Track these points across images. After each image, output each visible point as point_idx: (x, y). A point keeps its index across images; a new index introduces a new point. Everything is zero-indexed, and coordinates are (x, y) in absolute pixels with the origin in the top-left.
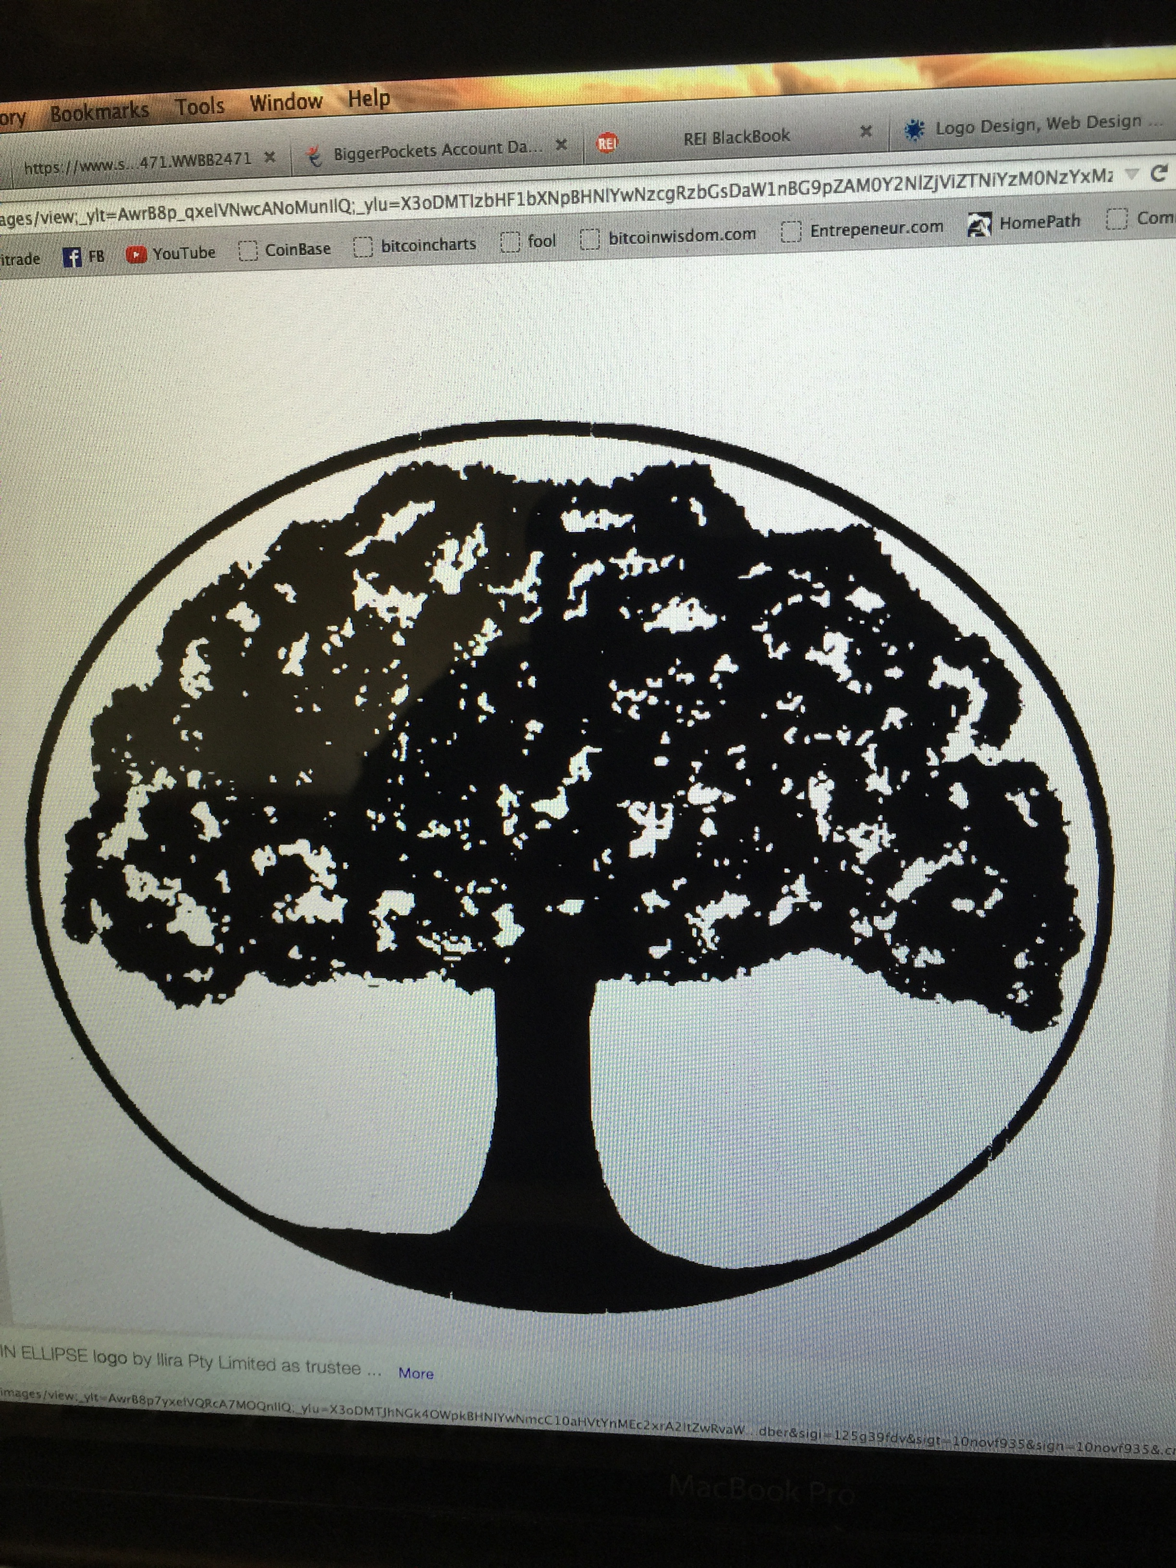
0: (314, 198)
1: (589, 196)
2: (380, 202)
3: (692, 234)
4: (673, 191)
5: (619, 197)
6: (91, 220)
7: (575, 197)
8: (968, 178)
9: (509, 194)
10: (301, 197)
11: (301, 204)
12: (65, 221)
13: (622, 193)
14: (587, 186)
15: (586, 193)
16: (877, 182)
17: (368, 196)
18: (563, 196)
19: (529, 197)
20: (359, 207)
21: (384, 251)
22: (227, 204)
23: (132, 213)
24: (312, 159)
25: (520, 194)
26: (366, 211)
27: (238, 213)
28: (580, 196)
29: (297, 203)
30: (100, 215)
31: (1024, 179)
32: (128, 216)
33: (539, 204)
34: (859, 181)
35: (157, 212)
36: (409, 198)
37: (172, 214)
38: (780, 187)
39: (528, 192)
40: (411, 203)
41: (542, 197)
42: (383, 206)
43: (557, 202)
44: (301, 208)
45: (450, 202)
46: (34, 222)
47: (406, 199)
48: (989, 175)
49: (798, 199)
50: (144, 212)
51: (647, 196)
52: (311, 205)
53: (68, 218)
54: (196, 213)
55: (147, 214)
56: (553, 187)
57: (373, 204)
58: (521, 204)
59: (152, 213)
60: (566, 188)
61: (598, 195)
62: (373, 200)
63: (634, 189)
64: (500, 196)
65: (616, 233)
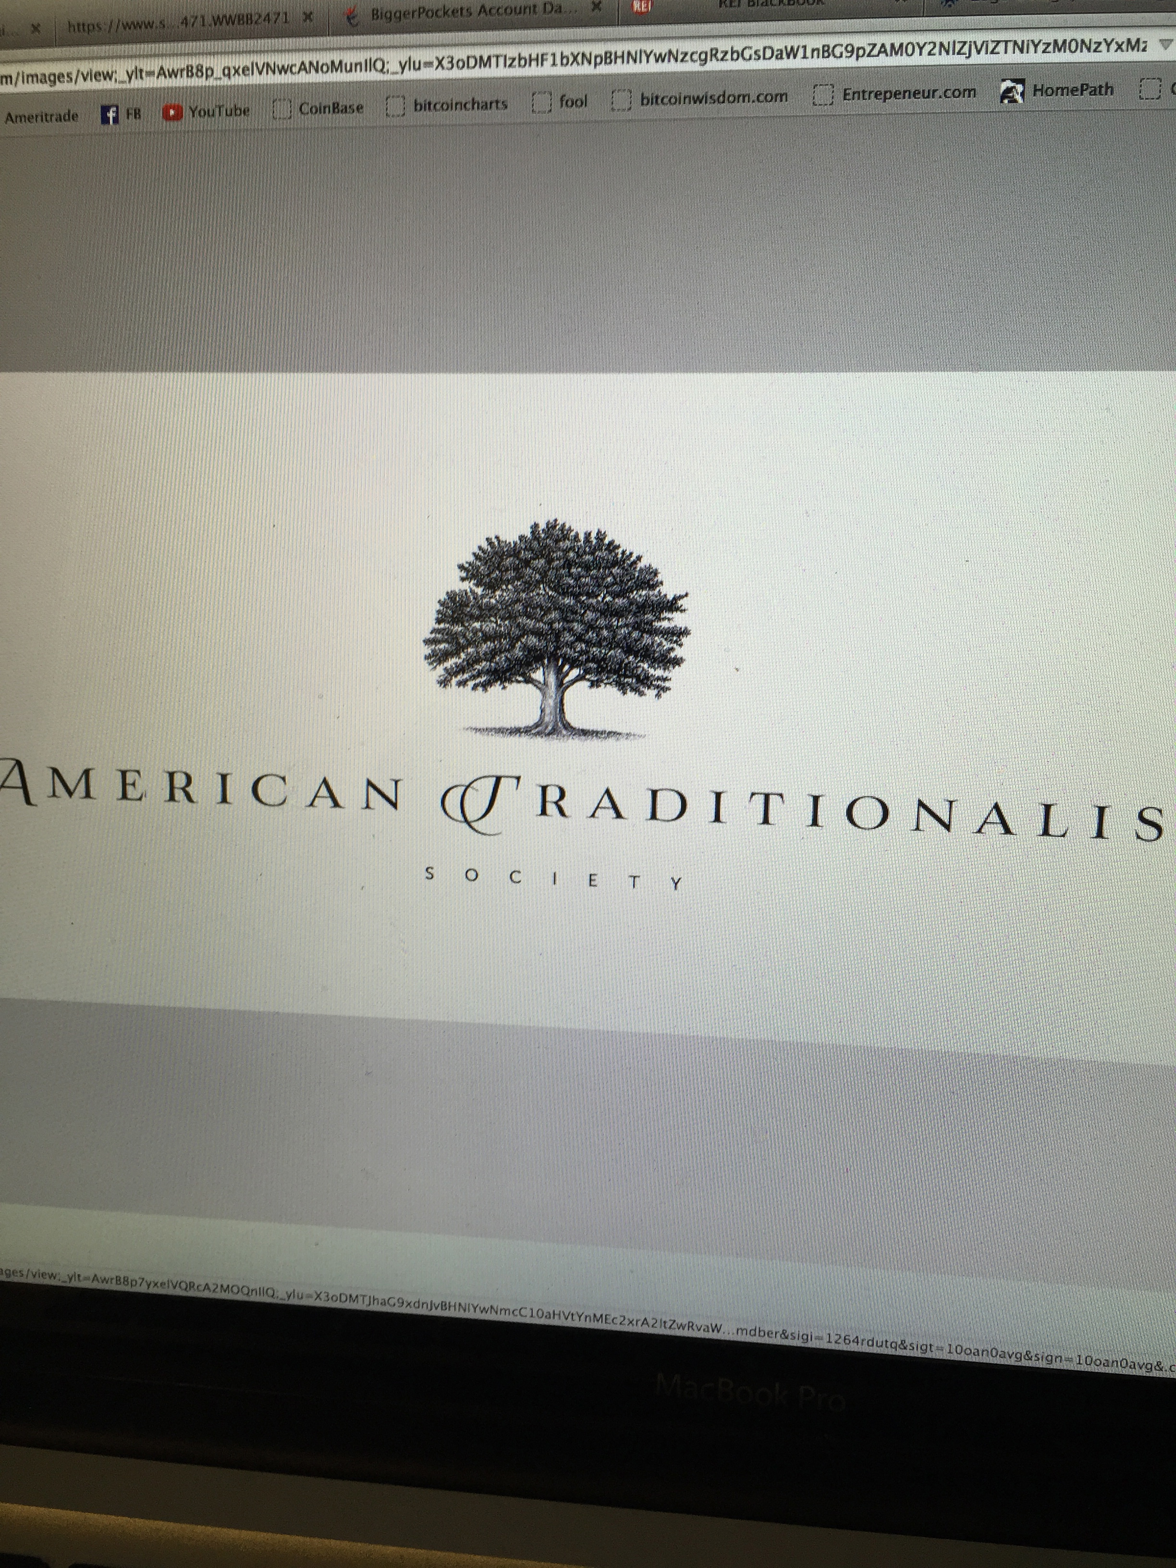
0: (350, 58)
1: (623, 57)
2: (414, 62)
3: (724, 96)
4: (706, 53)
5: (652, 58)
6: (130, 78)
7: (608, 58)
8: (1002, 45)
9: (542, 55)
10: (336, 57)
11: (337, 63)
12: (105, 79)
13: (655, 55)
14: (618, 48)
15: (619, 54)
16: (910, 47)
17: (403, 55)
18: (596, 57)
19: (562, 58)
20: (394, 66)
21: (416, 110)
22: (264, 63)
23: (171, 70)
24: (349, 19)
25: (554, 55)
26: (400, 70)
27: (274, 72)
28: (613, 57)
29: (333, 63)
30: (138, 73)
31: (1059, 46)
32: (167, 73)
33: (572, 64)
34: (892, 45)
35: (194, 71)
36: (443, 58)
37: (209, 72)
38: (813, 50)
39: (562, 54)
40: (445, 63)
41: (575, 58)
42: (417, 66)
43: (590, 63)
44: (334, 67)
45: (483, 62)
46: (74, 81)
47: (441, 59)
48: (1023, 42)
49: (831, 63)
50: (182, 70)
51: (680, 57)
52: (346, 65)
53: (108, 76)
54: (233, 72)
55: (185, 73)
56: (587, 48)
57: (408, 64)
58: (554, 64)
59: (190, 71)
60: (599, 49)
61: (631, 57)
62: (407, 59)
63: (667, 51)
64: (534, 56)
65: (648, 94)
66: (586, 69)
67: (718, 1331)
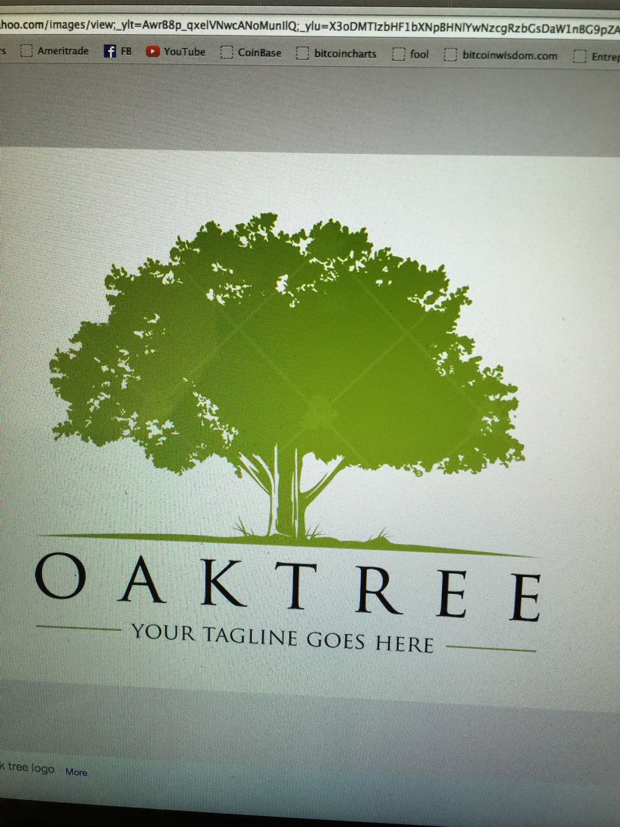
0: (272, 20)
1: (452, 27)
2: (316, 24)
3: (516, 54)
4: (506, 27)
5: (471, 29)
6: (124, 28)
7: (443, 27)
9: (400, 23)
10: (264, 19)
11: (264, 23)
12: (107, 28)
13: (473, 27)
14: (450, 21)
15: (450, 25)
17: (309, 20)
18: (435, 26)
19: (413, 26)
20: (302, 27)
21: (316, 56)
22: (215, 21)
23: (152, 23)
25: (407, 24)
26: (306, 29)
27: (222, 28)
28: (446, 27)
29: (261, 23)
30: (130, 24)
32: (149, 25)
33: (419, 30)
35: (168, 24)
36: (335, 23)
37: (178, 26)
38: (574, 28)
39: (413, 23)
40: (336, 26)
41: (421, 26)
42: (317, 27)
43: (431, 30)
44: (263, 26)
45: (361, 27)
46: (86, 27)
47: (333, 23)
49: (585, 36)
50: (160, 23)
51: (489, 29)
52: (270, 24)
53: (109, 25)
55: (162, 25)
56: (429, 20)
57: (311, 26)
58: (408, 30)
59: (165, 24)
60: (437, 21)
61: (457, 27)
62: (311, 23)
63: (481, 25)
64: (394, 24)
65: (467, 51)
66: (429, 34)
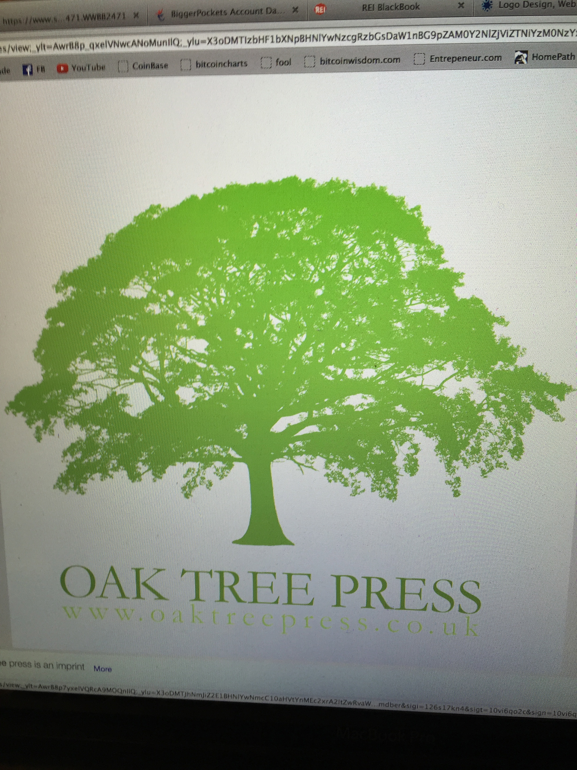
0: (160, 38)
1: (310, 38)
2: (195, 41)
3: (365, 59)
4: (356, 36)
5: (326, 39)
6: (38, 50)
7: (302, 38)
8: (515, 33)
9: (266, 37)
10: (153, 38)
11: (153, 41)
12: (24, 50)
13: (328, 37)
14: (308, 33)
15: (308, 36)
16: (466, 33)
17: (189, 37)
18: (295, 38)
19: (277, 38)
20: (184, 43)
21: (197, 67)
22: (113, 41)
23: (61, 45)
24: (159, 16)
25: (272, 37)
26: (187, 45)
27: (118, 46)
28: (305, 38)
29: (150, 41)
30: (43, 47)
31: (546, 33)
32: (59, 47)
33: (282, 42)
34: (457, 32)
35: (74, 45)
36: (211, 39)
37: (82, 46)
38: (414, 35)
39: (277, 36)
40: (213, 41)
41: (284, 39)
42: (197, 42)
43: (292, 41)
44: (152, 43)
45: (234, 41)
46: (7, 51)
48: (527, 31)
49: (423, 41)
50: (67, 45)
51: (341, 38)
52: (158, 42)
53: (26, 49)
54: (95, 46)
55: (69, 47)
56: (291, 33)
57: (192, 41)
58: (272, 42)
59: (71, 45)
60: (297, 33)
61: (314, 38)
62: (192, 39)
63: (334, 35)
64: (261, 37)
65: (324, 58)
66: (291, 45)
67: (369, 705)
